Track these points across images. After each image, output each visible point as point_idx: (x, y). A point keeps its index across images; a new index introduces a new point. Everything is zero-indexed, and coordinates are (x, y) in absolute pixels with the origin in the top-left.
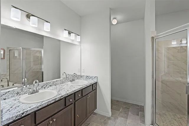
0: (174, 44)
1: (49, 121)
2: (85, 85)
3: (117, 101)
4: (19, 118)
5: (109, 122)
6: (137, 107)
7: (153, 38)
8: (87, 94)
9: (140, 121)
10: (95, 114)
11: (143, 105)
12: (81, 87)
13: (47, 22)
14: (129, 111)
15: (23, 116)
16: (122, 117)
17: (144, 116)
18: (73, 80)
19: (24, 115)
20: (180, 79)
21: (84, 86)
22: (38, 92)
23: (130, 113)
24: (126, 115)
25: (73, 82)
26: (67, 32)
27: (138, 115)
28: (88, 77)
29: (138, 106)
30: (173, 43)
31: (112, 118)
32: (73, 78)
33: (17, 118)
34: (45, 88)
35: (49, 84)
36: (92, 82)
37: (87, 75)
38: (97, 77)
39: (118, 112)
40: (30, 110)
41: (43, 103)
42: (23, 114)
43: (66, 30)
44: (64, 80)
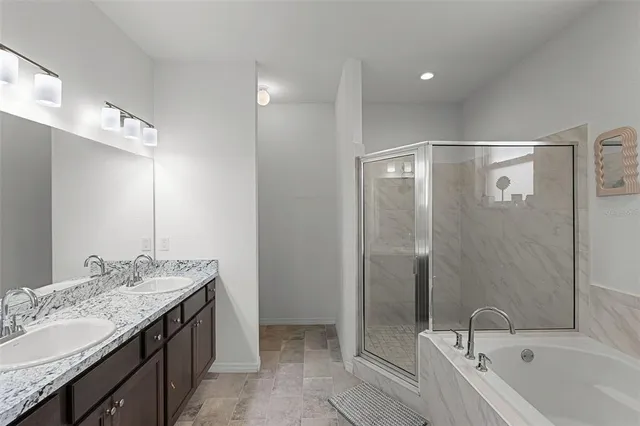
0: (391, 171)
1: (103, 411)
2: (187, 288)
3: (268, 326)
4: (31, 407)
5: (259, 383)
6: (321, 330)
7: (358, 160)
8: (193, 317)
9: (331, 360)
10: (213, 376)
11: (333, 322)
12: (179, 294)
13: (49, 72)
14: (303, 344)
15: (41, 399)
16: (290, 361)
17: (339, 347)
18: (137, 279)
19: (45, 395)
20: (402, 250)
21: (188, 292)
22: (23, 333)
23: (307, 349)
24: (297, 355)
25: (138, 285)
26: (117, 113)
27: (325, 347)
28: (182, 266)
29: (322, 326)
30: (389, 170)
31: (263, 371)
32: (134, 273)
33: (26, 409)
34: (34, 318)
35: (49, 300)
36: (203, 277)
37: (181, 259)
38: (217, 262)
39: (278, 353)
40: (59, 379)
41: (88, 354)
42: (41, 393)
43: (110, 105)
44: (100, 284)
